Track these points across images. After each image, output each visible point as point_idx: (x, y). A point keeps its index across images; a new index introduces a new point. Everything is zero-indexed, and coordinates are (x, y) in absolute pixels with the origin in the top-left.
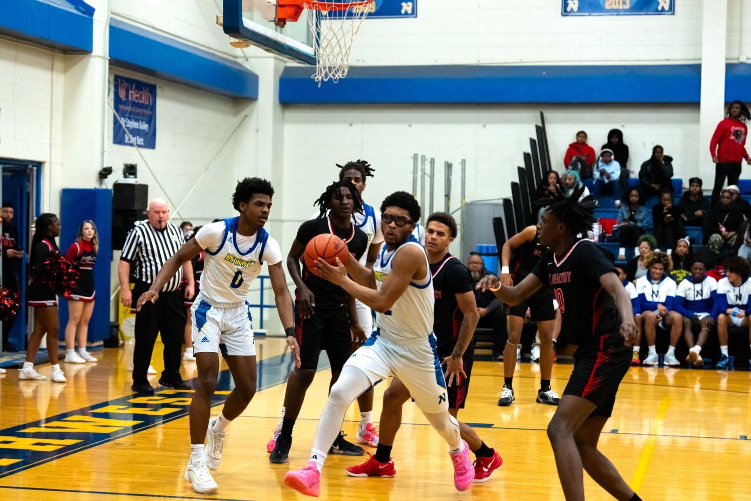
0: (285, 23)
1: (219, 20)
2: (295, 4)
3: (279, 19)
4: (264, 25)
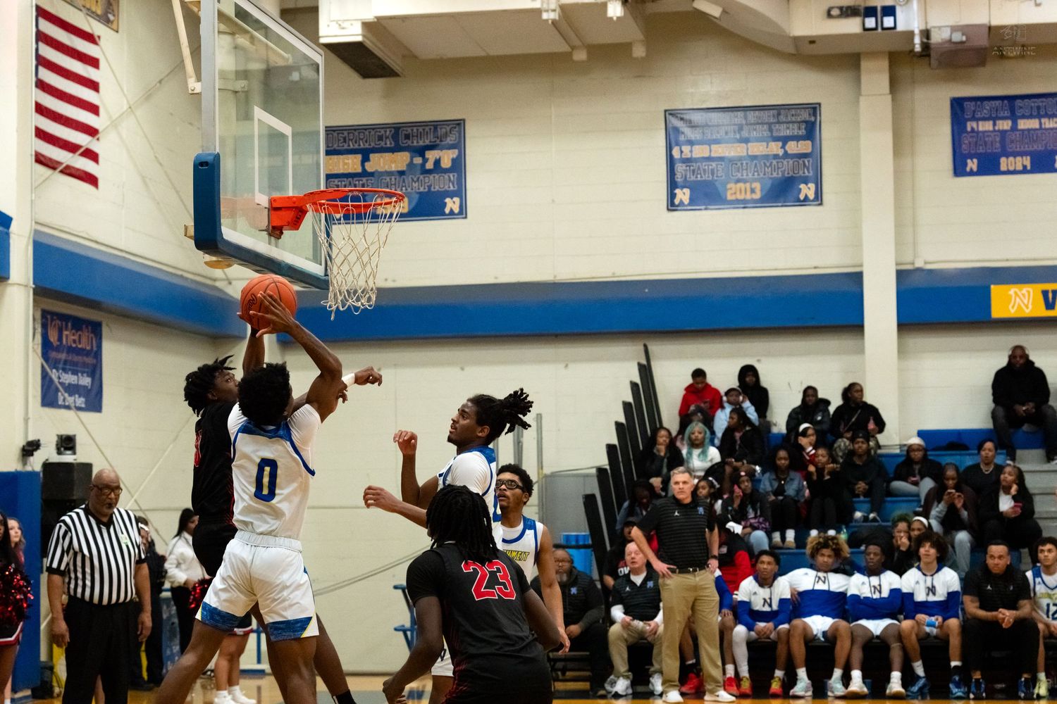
0: (282, 233)
1: (188, 232)
2: (296, 205)
3: (274, 228)
4: (253, 236)
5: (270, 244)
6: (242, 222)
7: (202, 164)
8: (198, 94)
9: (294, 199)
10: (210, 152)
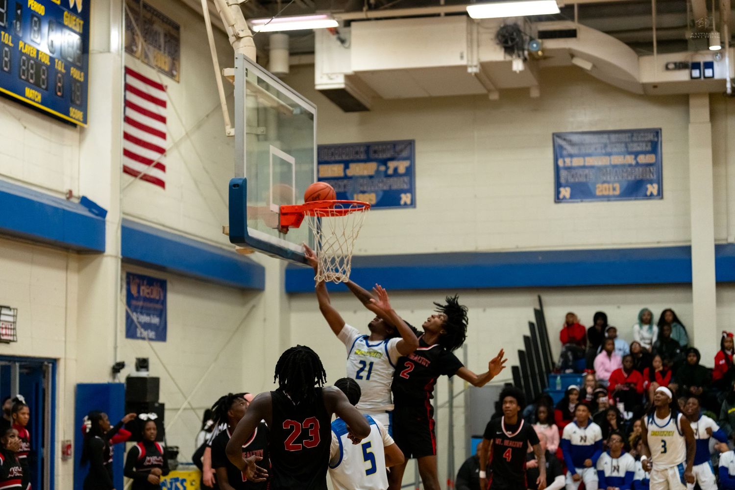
0: (288, 230)
1: (225, 231)
2: (297, 211)
3: (283, 227)
4: (268, 233)
5: (280, 237)
6: (261, 222)
7: (235, 185)
8: (232, 136)
9: (296, 207)
10: (239, 177)
